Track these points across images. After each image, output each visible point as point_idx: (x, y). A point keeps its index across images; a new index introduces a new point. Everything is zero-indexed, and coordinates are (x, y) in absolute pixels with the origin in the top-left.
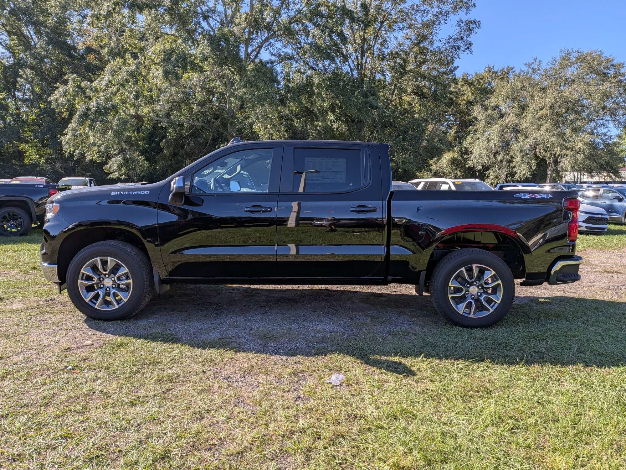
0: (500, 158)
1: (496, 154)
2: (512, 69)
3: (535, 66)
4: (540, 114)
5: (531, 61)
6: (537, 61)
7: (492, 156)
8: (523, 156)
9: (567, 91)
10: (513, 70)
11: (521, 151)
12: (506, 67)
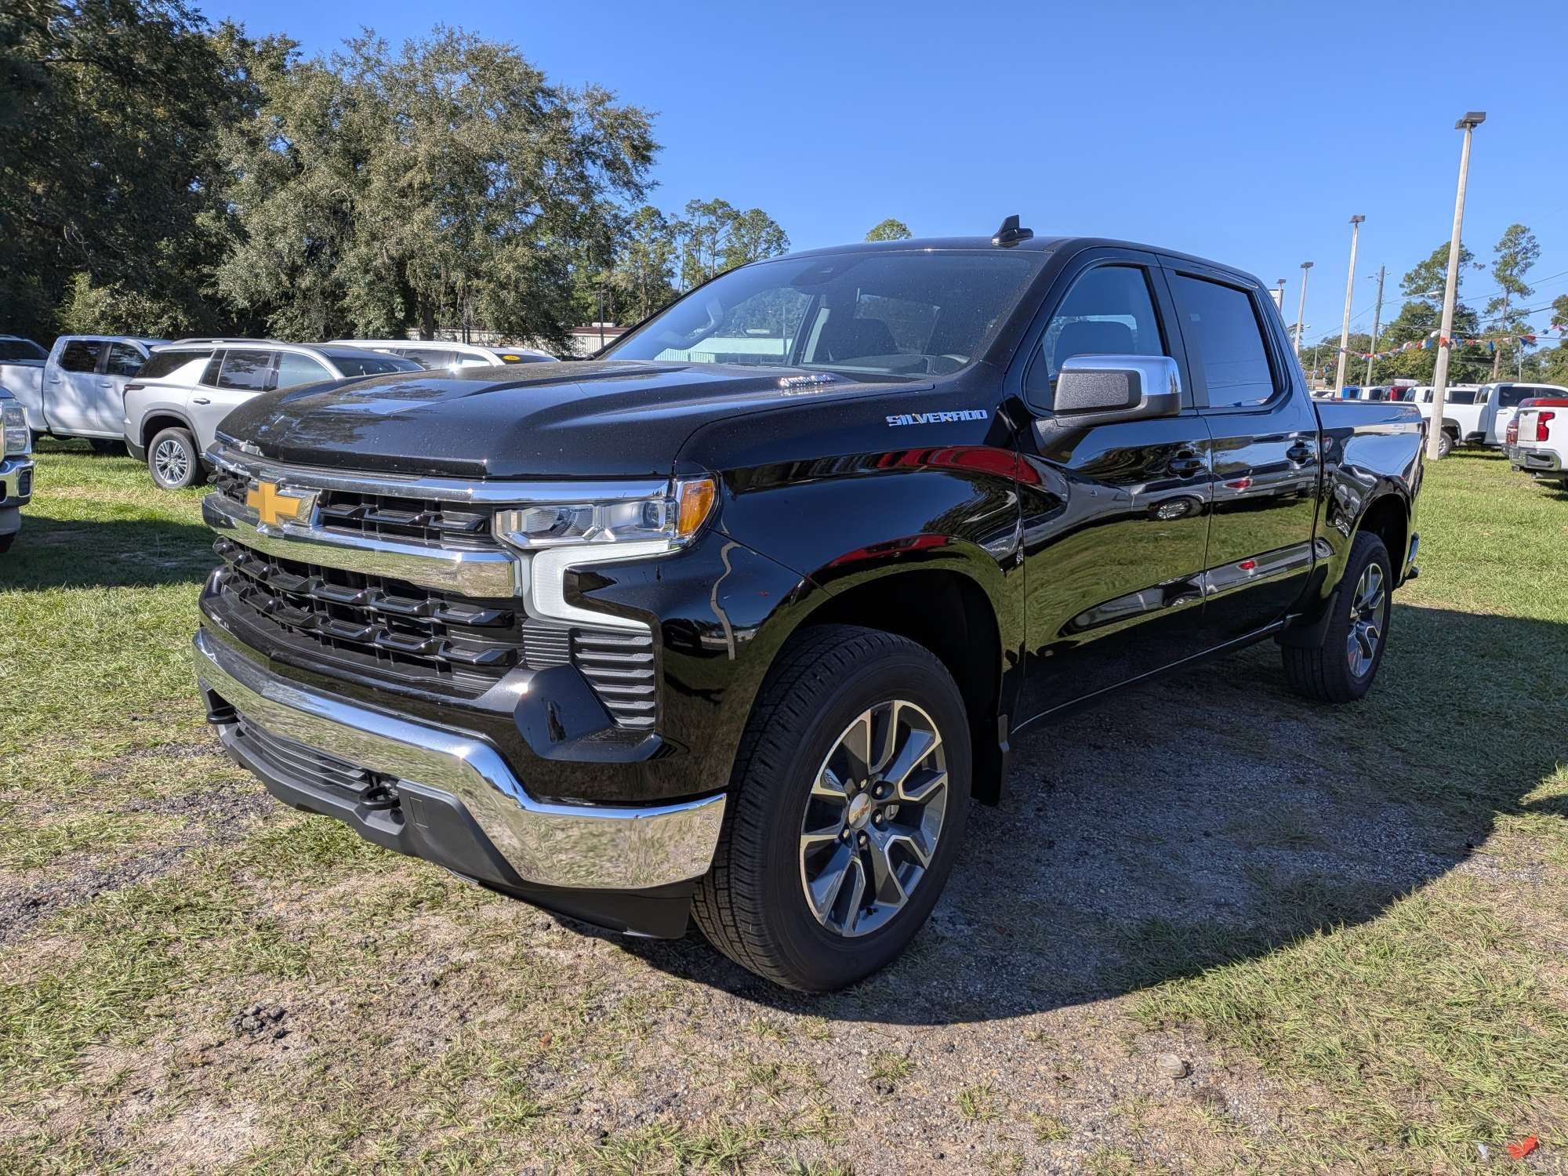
0: (305, 282)
1: (294, 271)
2: (294, 45)
3: (370, 51)
4: (403, 182)
5: (360, 36)
6: (376, 39)
7: (284, 278)
8: (371, 284)
9: (463, 135)
10: (297, 49)
11: (367, 272)
12: (278, 36)
